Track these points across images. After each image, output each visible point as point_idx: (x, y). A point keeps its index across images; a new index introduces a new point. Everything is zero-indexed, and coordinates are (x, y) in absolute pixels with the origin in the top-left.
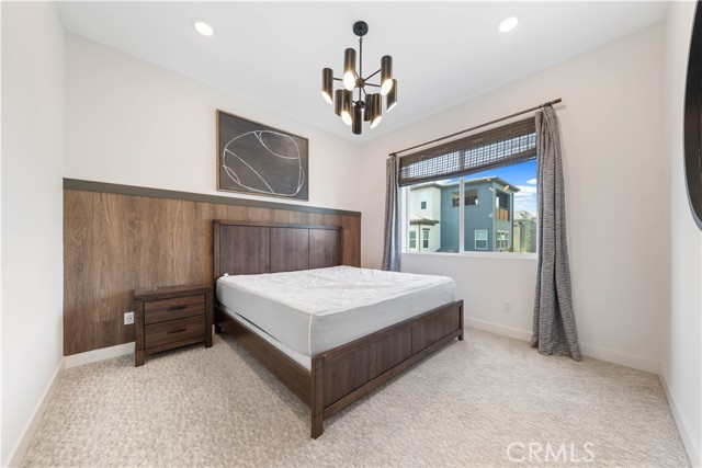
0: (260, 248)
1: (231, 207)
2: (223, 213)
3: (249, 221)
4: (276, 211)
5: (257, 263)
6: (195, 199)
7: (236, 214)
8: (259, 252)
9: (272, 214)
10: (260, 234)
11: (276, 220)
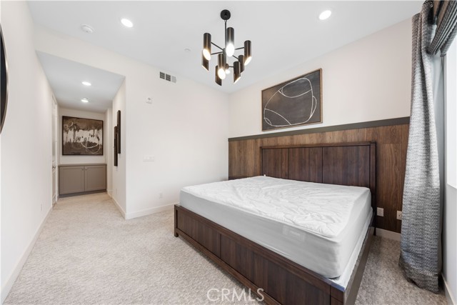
0: (282, 162)
1: (269, 139)
2: (267, 143)
3: (278, 145)
4: (295, 137)
5: (280, 171)
6: (255, 138)
7: (271, 142)
8: (281, 165)
9: (292, 139)
10: (281, 153)
11: (295, 143)
